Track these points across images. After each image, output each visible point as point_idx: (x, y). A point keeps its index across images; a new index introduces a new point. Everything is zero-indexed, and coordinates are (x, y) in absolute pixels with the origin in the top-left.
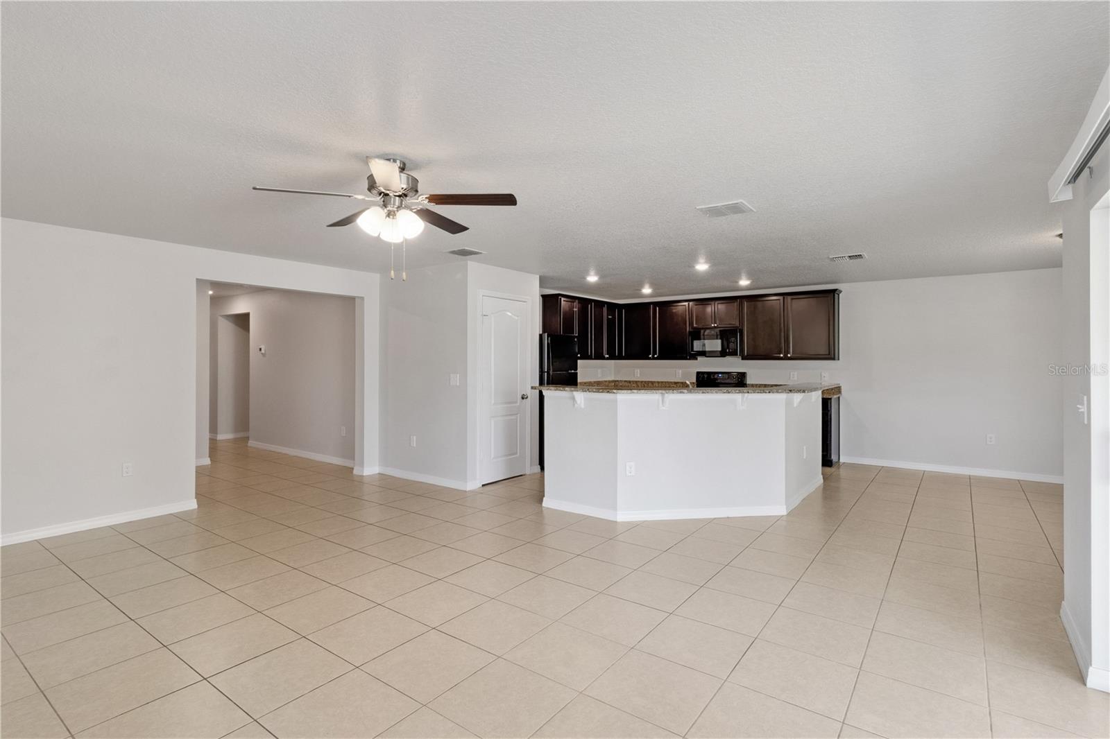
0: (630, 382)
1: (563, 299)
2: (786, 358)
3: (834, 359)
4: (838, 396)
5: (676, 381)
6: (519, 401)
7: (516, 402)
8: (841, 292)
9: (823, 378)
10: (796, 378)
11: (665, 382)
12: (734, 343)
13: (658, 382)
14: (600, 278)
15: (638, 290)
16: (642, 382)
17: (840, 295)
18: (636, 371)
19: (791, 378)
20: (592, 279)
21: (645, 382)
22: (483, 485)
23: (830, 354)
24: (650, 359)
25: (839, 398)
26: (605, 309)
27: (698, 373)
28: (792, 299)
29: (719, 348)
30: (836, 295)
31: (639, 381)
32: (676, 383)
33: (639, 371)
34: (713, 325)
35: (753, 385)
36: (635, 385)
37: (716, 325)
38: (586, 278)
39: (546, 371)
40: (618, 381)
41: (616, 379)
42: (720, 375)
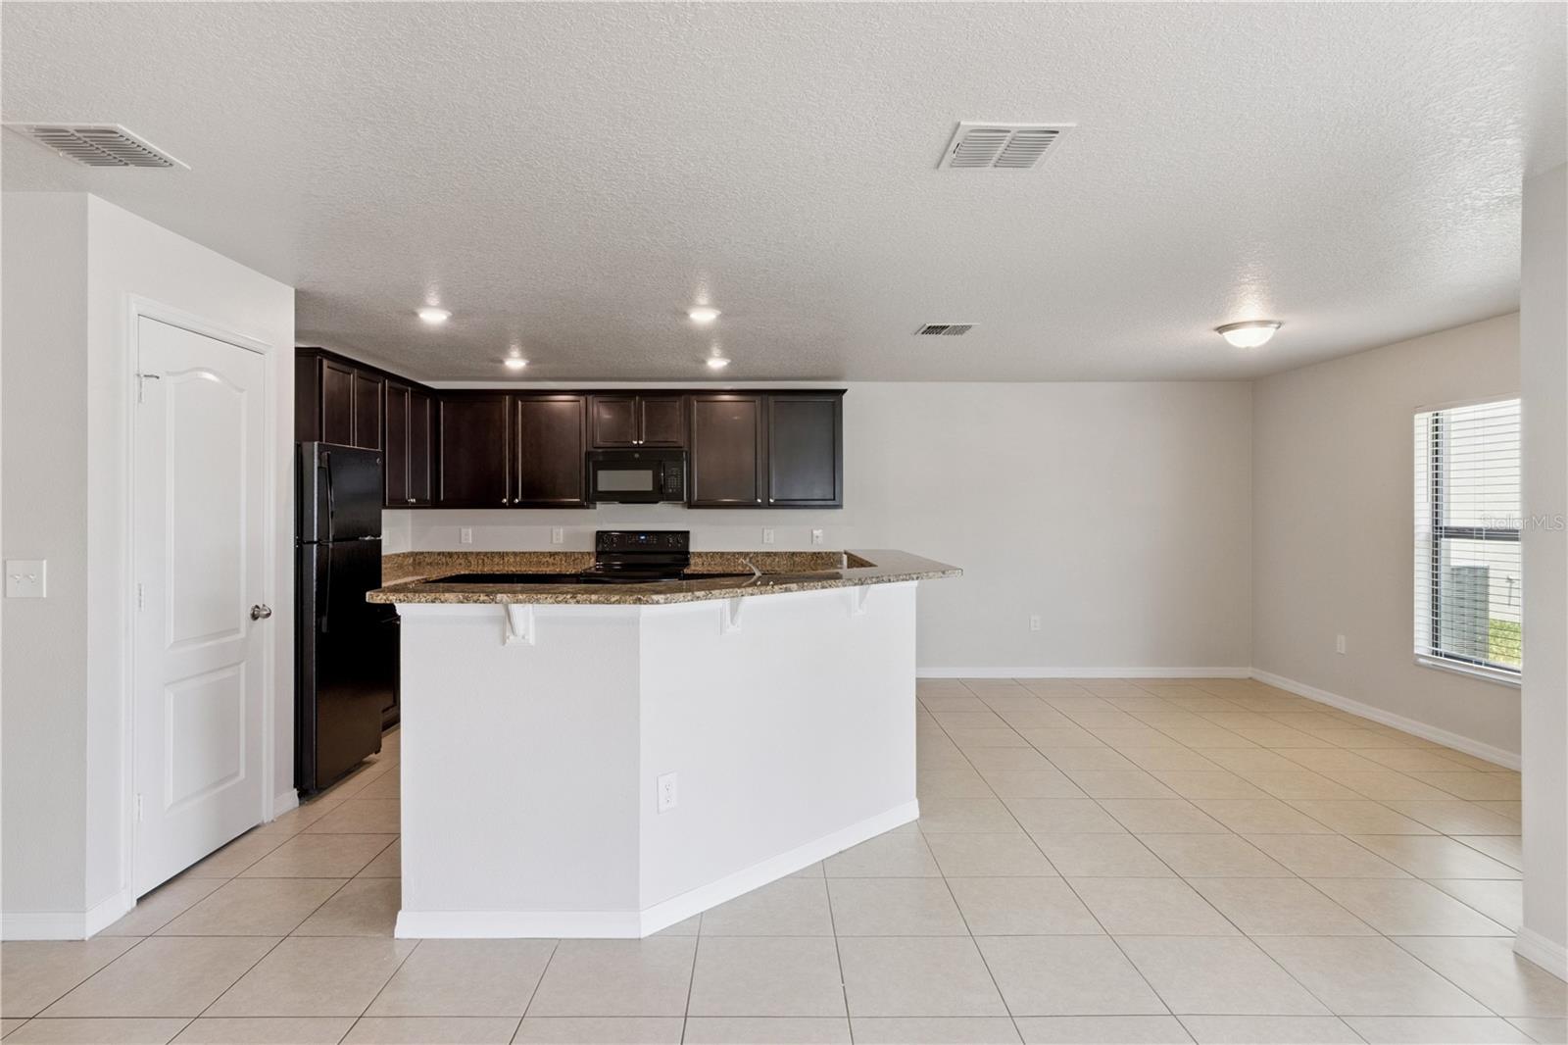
0: (450, 555)
1: (325, 363)
2: (764, 505)
3: (834, 507)
5: (552, 551)
6: (243, 629)
7: (237, 630)
8: (847, 394)
9: (815, 538)
10: (772, 541)
11: (530, 553)
12: (676, 476)
13: (515, 554)
14: (452, 319)
15: (493, 361)
16: (478, 554)
17: (846, 400)
18: (464, 531)
19: (765, 541)
20: (434, 316)
21: (486, 554)
22: (140, 900)
23: (833, 501)
24: (504, 506)
26: (408, 398)
27: (600, 534)
29: (649, 487)
30: (839, 401)
31: (472, 553)
32: (552, 555)
33: (470, 531)
34: (635, 442)
35: (700, 555)
36: (462, 561)
37: (641, 442)
38: (418, 310)
39: (315, 539)
40: (422, 553)
41: (417, 550)
42: (643, 538)
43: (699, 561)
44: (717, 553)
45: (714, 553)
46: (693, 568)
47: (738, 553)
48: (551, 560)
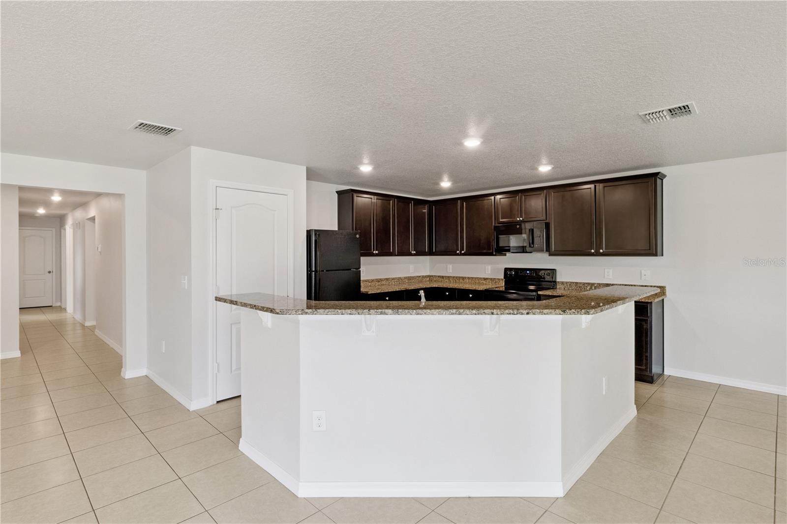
0: (443, 277)
1: (355, 195)
2: (597, 254)
3: (656, 255)
4: (661, 299)
5: (486, 277)
8: (665, 176)
10: (610, 277)
11: (475, 278)
12: (540, 237)
13: (469, 278)
16: (454, 277)
17: (664, 180)
18: (448, 266)
19: (606, 277)
21: (457, 277)
22: (218, 402)
23: (651, 249)
24: (458, 255)
25: (663, 300)
27: (506, 269)
28: (605, 187)
29: (525, 244)
30: (659, 181)
31: (451, 277)
32: (485, 279)
33: (451, 266)
34: (518, 219)
35: (563, 283)
36: (447, 280)
37: (521, 219)
38: (359, 166)
39: (314, 270)
40: (432, 276)
41: (431, 275)
42: (528, 272)
43: (562, 287)
44: (573, 283)
45: (571, 282)
46: (558, 290)
47: (587, 283)
48: (484, 282)
